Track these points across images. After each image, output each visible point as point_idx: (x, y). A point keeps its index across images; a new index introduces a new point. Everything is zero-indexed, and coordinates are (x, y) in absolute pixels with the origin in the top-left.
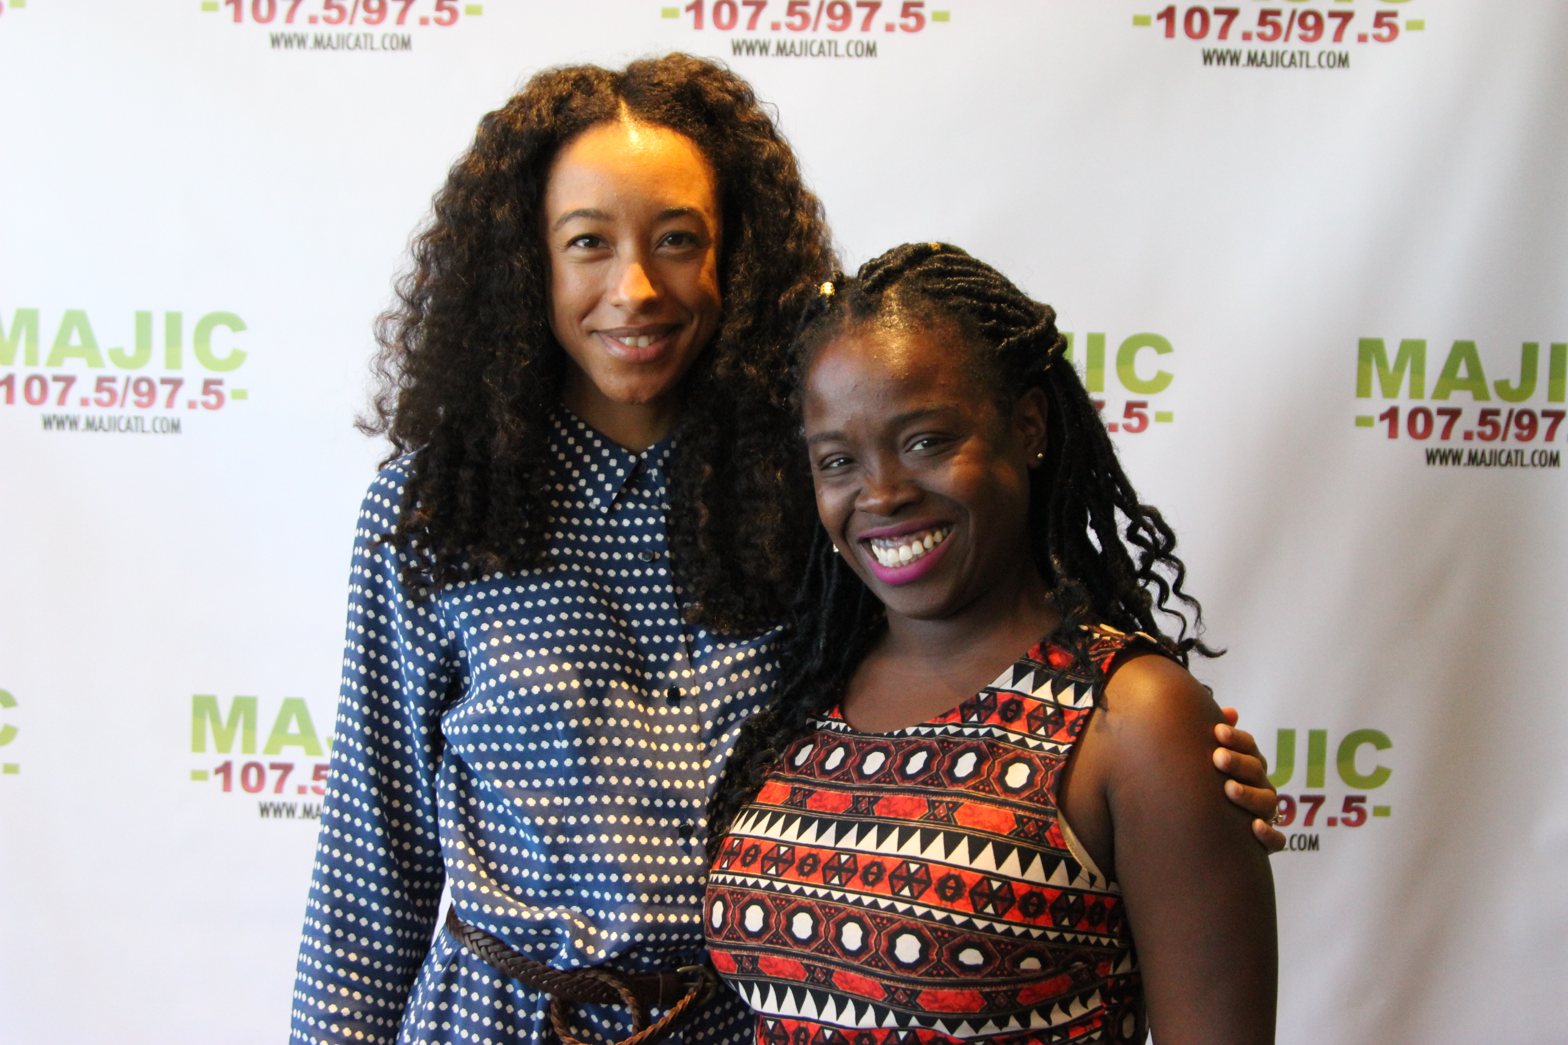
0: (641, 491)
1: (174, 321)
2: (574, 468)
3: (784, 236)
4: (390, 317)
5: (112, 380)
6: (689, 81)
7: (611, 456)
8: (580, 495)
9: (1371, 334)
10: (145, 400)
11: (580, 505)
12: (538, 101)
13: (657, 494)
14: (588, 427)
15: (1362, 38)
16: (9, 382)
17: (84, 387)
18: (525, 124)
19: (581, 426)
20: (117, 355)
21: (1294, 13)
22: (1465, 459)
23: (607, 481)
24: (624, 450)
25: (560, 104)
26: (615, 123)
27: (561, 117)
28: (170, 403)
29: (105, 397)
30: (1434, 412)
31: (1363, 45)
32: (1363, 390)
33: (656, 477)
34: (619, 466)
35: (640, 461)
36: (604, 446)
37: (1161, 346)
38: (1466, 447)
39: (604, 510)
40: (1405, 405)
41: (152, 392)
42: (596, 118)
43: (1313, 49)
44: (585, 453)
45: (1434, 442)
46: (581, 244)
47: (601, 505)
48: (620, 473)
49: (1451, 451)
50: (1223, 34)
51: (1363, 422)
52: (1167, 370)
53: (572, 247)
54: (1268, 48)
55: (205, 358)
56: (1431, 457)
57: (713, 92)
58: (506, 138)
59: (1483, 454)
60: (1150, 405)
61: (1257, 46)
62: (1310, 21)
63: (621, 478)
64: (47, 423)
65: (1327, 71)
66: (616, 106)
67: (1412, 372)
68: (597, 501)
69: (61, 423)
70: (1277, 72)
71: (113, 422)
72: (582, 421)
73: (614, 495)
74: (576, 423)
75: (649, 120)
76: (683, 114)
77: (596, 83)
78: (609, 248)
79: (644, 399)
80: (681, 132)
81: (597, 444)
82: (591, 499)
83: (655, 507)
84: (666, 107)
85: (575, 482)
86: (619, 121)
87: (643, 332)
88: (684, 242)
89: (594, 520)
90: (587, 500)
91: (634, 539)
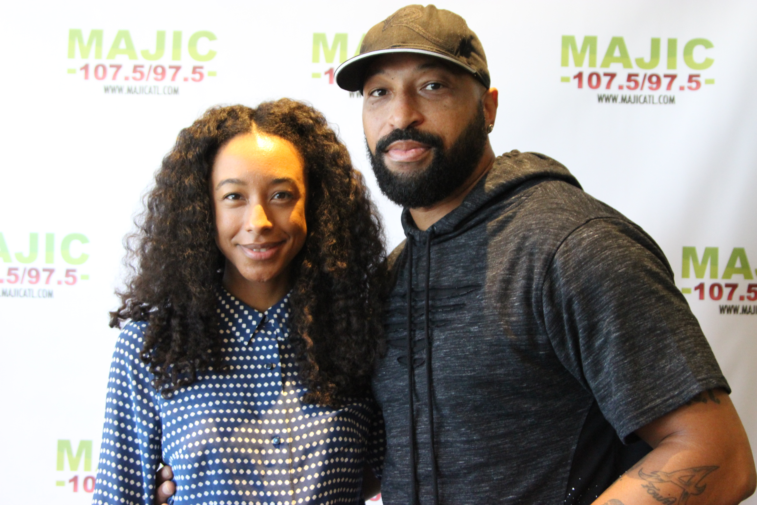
0: (266, 331)
1: (50, 238)
2: (229, 321)
3: (347, 194)
4: (132, 236)
6: (289, 112)
7: (249, 314)
8: (233, 335)
9: (689, 244)
11: (233, 340)
12: (209, 122)
13: (275, 333)
14: (236, 299)
15: (682, 88)
18: (202, 134)
19: (233, 298)
21: (645, 76)
22: (740, 310)
23: (247, 328)
24: (256, 311)
25: (220, 124)
26: (249, 134)
27: (221, 131)
30: (723, 286)
31: (682, 92)
33: (274, 324)
34: (253, 319)
35: (264, 316)
36: (245, 309)
38: (741, 304)
39: (246, 343)
40: (708, 282)
42: (239, 132)
43: (656, 94)
44: (235, 313)
45: (724, 301)
46: (230, 197)
47: (245, 340)
48: (254, 323)
49: (732, 306)
50: (608, 86)
53: (226, 199)
54: (632, 93)
56: (722, 310)
57: (303, 118)
58: (191, 141)
59: (750, 308)
61: (626, 92)
62: (654, 79)
63: (255, 326)
65: (663, 106)
66: (251, 124)
67: (711, 264)
68: (242, 339)
70: (637, 106)
72: (233, 296)
73: (251, 335)
74: (230, 297)
75: (267, 132)
76: (286, 129)
77: (240, 113)
78: (245, 200)
79: (265, 280)
80: (285, 139)
81: (242, 308)
82: (239, 337)
83: (273, 339)
84: (277, 126)
85: (230, 328)
86: (251, 133)
87: (263, 246)
88: (286, 197)
89: (240, 348)
90: (236, 338)
91: (262, 357)
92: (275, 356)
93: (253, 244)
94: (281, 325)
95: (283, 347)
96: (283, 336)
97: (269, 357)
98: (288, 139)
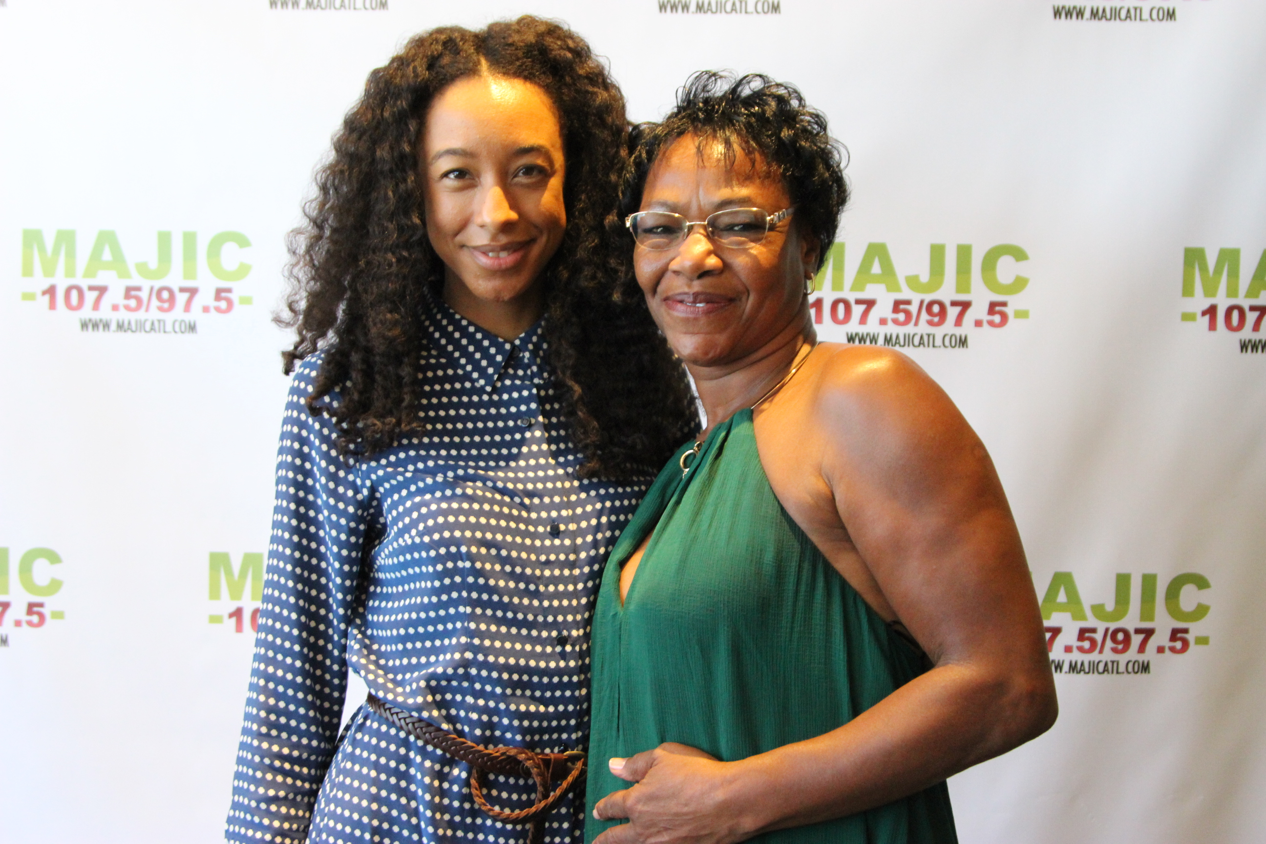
0: (516, 370)
1: (190, 239)
2: (461, 356)
4: (299, 233)
5: (138, 289)
6: (536, 41)
8: (467, 377)
9: (1194, 244)
10: (166, 305)
11: (468, 385)
12: (414, 59)
13: (529, 373)
14: (470, 323)
16: (51, 291)
17: (115, 295)
18: (404, 78)
19: (464, 323)
20: (142, 269)
23: (489, 365)
24: (501, 340)
25: (433, 62)
26: (477, 77)
27: (433, 72)
28: (187, 308)
29: (133, 303)
30: (1247, 309)
32: (1187, 291)
33: (528, 359)
34: (497, 353)
35: (514, 347)
36: (484, 338)
37: (1019, 254)
39: (488, 389)
40: (1222, 303)
41: (172, 299)
42: (461, 73)
44: (469, 344)
45: (1247, 334)
46: (452, 176)
47: (486, 384)
48: (499, 358)
51: (1187, 317)
52: (1023, 274)
53: (446, 178)
55: (216, 269)
56: (1244, 346)
57: (556, 49)
58: (388, 89)
60: (1009, 304)
63: (500, 363)
64: (84, 325)
66: (479, 62)
67: (1229, 275)
68: (482, 382)
69: (95, 326)
71: (139, 324)
72: (465, 319)
73: (496, 377)
74: (460, 320)
75: (504, 74)
76: (532, 68)
77: (461, 43)
78: (473, 179)
79: (506, 298)
80: (531, 83)
81: (479, 336)
82: (477, 380)
83: (527, 383)
84: (518, 63)
85: (463, 367)
86: (480, 76)
87: (504, 248)
88: (535, 173)
89: (480, 397)
90: (473, 381)
91: (513, 409)
92: (533, 406)
93: (489, 245)
94: (538, 361)
95: (543, 393)
96: (541, 378)
97: (523, 408)
98: (535, 83)
